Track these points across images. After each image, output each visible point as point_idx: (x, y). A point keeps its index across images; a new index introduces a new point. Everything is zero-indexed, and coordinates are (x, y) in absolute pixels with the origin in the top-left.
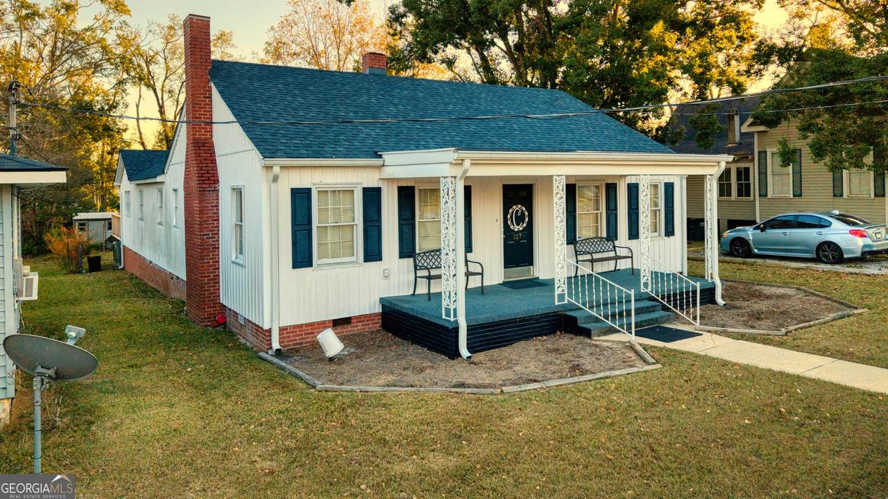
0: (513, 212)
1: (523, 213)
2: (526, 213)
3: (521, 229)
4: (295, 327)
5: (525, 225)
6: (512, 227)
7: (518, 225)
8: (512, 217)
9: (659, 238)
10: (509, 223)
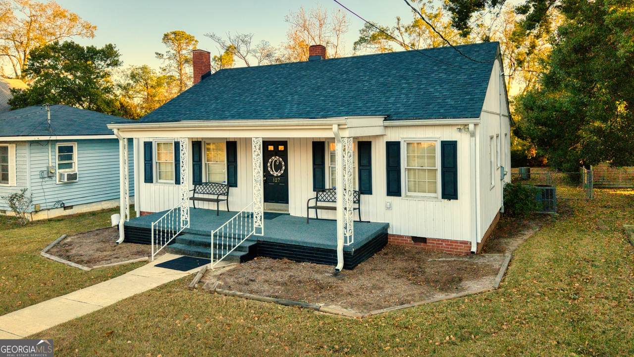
0: (272, 162)
1: (280, 163)
2: (283, 163)
3: (279, 175)
5: (282, 172)
6: (271, 173)
7: (277, 172)
8: (271, 165)
9: (434, 200)
10: (269, 169)
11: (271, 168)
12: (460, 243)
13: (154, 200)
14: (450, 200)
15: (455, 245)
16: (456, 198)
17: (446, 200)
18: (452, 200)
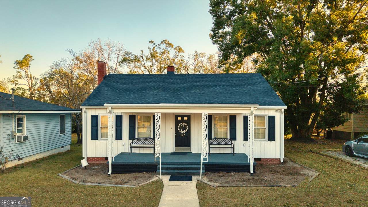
0: (180, 126)
1: (185, 126)
2: (187, 126)
3: (185, 132)
4: (93, 158)
5: (186, 131)
6: (180, 131)
7: (183, 131)
8: (180, 127)
9: (265, 141)
10: (179, 129)
11: (180, 129)
12: (275, 159)
13: (98, 150)
14: (271, 141)
15: (273, 161)
16: (274, 140)
17: (270, 141)
18: (272, 141)
